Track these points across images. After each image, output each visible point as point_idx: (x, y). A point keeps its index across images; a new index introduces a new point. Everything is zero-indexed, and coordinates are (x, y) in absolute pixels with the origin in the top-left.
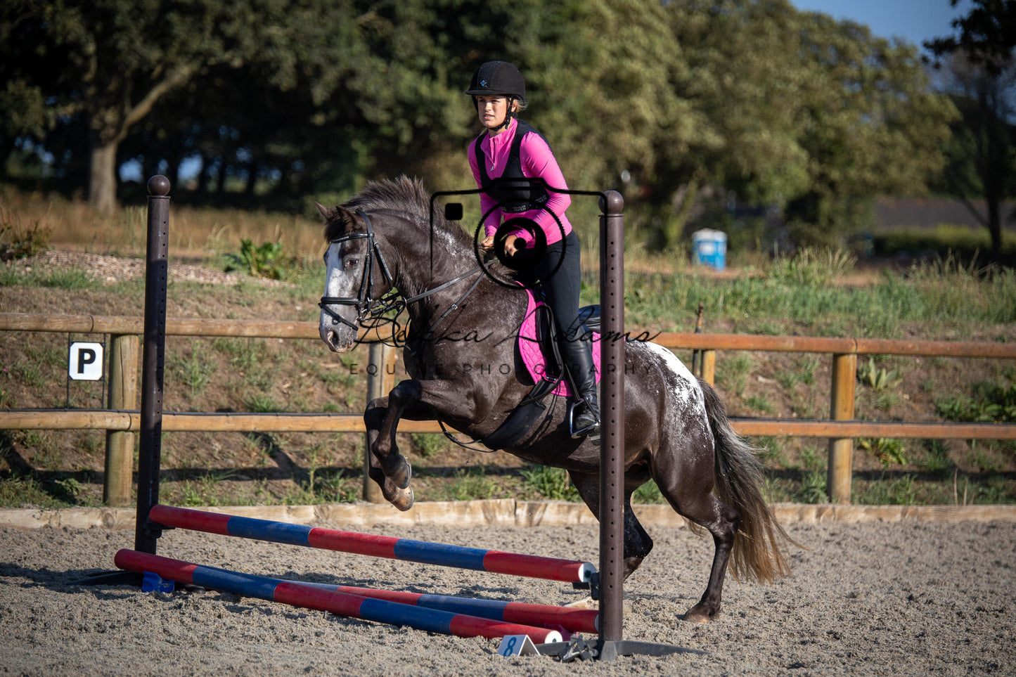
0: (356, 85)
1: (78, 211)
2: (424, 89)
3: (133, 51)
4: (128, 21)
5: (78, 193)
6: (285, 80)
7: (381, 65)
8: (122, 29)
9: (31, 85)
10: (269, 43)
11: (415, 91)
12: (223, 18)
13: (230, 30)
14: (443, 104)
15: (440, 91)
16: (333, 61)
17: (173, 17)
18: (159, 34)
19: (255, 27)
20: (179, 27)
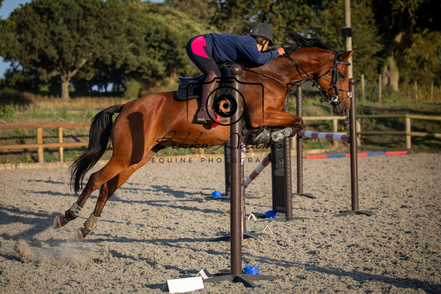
0: (129, 62)
1: (57, 100)
2: (152, 62)
3: (69, 58)
4: (67, 50)
5: (58, 96)
6: (109, 62)
7: (135, 57)
8: (66, 53)
9: (44, 68)
10: (104, 53)
11: (149, 62)
13: (93, 50)
14: (157, 66)
15: (156, 62)
16: (122, 56)
17: (78, 48)
18: (75, 54)
20: (80, 51)
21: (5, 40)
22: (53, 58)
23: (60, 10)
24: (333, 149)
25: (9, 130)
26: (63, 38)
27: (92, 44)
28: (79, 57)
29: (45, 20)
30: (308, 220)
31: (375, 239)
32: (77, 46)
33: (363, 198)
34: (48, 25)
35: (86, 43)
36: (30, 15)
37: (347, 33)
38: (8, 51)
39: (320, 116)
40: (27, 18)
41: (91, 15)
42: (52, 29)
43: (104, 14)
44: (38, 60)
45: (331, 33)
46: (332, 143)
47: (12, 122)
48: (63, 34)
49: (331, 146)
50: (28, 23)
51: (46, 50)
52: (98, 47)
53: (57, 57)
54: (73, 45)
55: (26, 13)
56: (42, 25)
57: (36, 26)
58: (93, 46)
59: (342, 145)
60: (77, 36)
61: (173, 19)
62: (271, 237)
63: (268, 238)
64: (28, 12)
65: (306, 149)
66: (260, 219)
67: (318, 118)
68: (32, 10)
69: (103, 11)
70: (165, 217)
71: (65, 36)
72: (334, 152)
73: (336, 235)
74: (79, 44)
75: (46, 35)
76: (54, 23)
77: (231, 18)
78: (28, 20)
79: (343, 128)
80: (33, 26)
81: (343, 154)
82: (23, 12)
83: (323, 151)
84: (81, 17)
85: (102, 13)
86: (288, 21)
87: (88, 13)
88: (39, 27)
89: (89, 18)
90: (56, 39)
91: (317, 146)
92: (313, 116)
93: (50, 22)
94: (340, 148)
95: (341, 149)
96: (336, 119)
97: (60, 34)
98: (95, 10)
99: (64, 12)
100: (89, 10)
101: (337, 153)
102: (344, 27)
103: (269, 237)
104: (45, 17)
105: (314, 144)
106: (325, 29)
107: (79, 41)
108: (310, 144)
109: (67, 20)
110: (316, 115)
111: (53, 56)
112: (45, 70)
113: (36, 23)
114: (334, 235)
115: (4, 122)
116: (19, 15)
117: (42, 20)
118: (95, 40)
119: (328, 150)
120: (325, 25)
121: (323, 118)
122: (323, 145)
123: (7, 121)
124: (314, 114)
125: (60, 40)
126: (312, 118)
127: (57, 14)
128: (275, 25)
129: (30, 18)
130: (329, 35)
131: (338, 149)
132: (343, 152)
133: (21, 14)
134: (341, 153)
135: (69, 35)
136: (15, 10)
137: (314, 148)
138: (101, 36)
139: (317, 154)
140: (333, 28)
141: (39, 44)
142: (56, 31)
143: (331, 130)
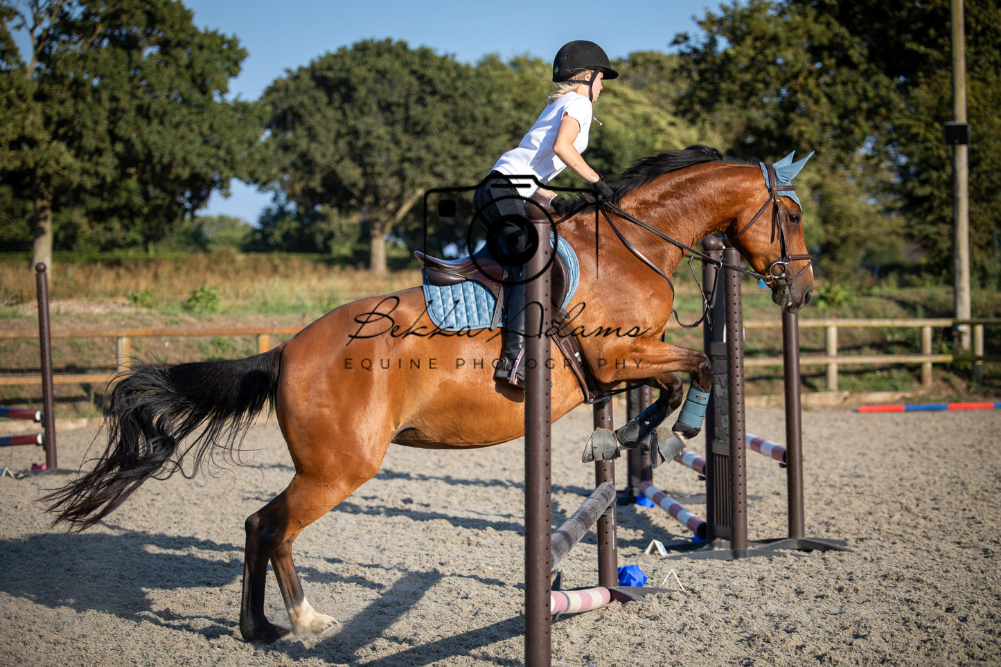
1: (361, 275)
3: (386, 185)
4: (383, 169)
5: (361, 265)
8: (380, 174)
9: (333, 206)
10: (462, 175)
12: (434, 164)
13: (440, 169)
17: (406, 165)
18: (401, 175)
19: (453, 167)
20: (410, 170)
21: (246, 146)
22: (354, 185)
23: (370, 83)
24: (921, 392)
25: (201, 339)
26: (373, 141)
27: (436, 155)
28: (408, 183)
29: (337, 104)
30: (782, 558)
31: (912, 609)
32: (403, 160)
33: (933, 509)
34: (345, 115)
35: (423, 153)
36: (305, 92)
37: (956, 135)
38: (252, 167)
39: (895, 317)
40: (299, 98)
41: (434, 93)
42: (352, 122)
43: (461, 91)
44: (319, 190)
45: (931, 136)
46: (920, 379)
47: (210, 320)
48: (375, 134)
49: (916, 385)
50: (302, 111)
51: (339, 169)
52: (450, 162)
53: (361, 183)
54: (395, 155)
55: (298, 89)
56: (330, 113)
57: (318, 117)
58: (438, 160)
59: (941, 383)
60: (405, 139)
61: (614, 105)
62: (674, 597)
63: (668, 600)
64: (303, 87)
65: (860, 392)
66: (674, 553)
67: (888, 323)
68: (312, 84)
69: (459, 84)
70: (466, 542)
71: (379, 137)
72: (923, 399)
73: (827, 597)
74: (409, 155)
75: (339, 135)
76: (356, 111)
77: (718, 101)
78: (302, 105)
79: (944, 346)
80: (311, 115)
81: (942, 404)
82: (292, 86)
83: (898, 396)
84: (413, 99)
85: (456, 89)
86: (841, 111)
87: (428, 89)
88: (324, 117)
89: (429, 99)
90: (360, 143)
91: (886, 384)
92: (879, 317)
93: (347, 106)
94: (936, 390)
95: (939, 393)
96: (927, 326)
97: (368, 133)
98: (443, 82)
99: (379, 86)
100: (430, 82)
101: (928, 400)
102: (951, 123)
103: (670, 598)
104: (336, 96)
105: (877, 380)
106: (919, 129)
107: (409, 149)
108: (869, 379)
109: (383, 104)
110: (885, 317)
111: (352, 180)
112: (335, 211)
113: (319, 110)
114: (822, 597)
115: (193, 320)
116: (282, 93)
117: (330, 103)
118: (443, 148)
119: (908, 395)
120: (919, 120)
121: (899, 323)
122: (898, 383)
123: (200, 319)
124: (881, 314)
125: (368, 146)
126: (875, 323)
127: (362, 92)
128: (812, 120)
129: (305, 99)
130: (926, 140)
131: (931, 393)
132: (944, 400)
133: (287, 89)
134: (937, 401)
135: (388, 137)
136: (276, 82)
137: (878, 389)
138: (456, 139)
139: (884, 403)
140: (937, 125)
141: (324, 155)
142: (361, 127)
143: (919, 351)
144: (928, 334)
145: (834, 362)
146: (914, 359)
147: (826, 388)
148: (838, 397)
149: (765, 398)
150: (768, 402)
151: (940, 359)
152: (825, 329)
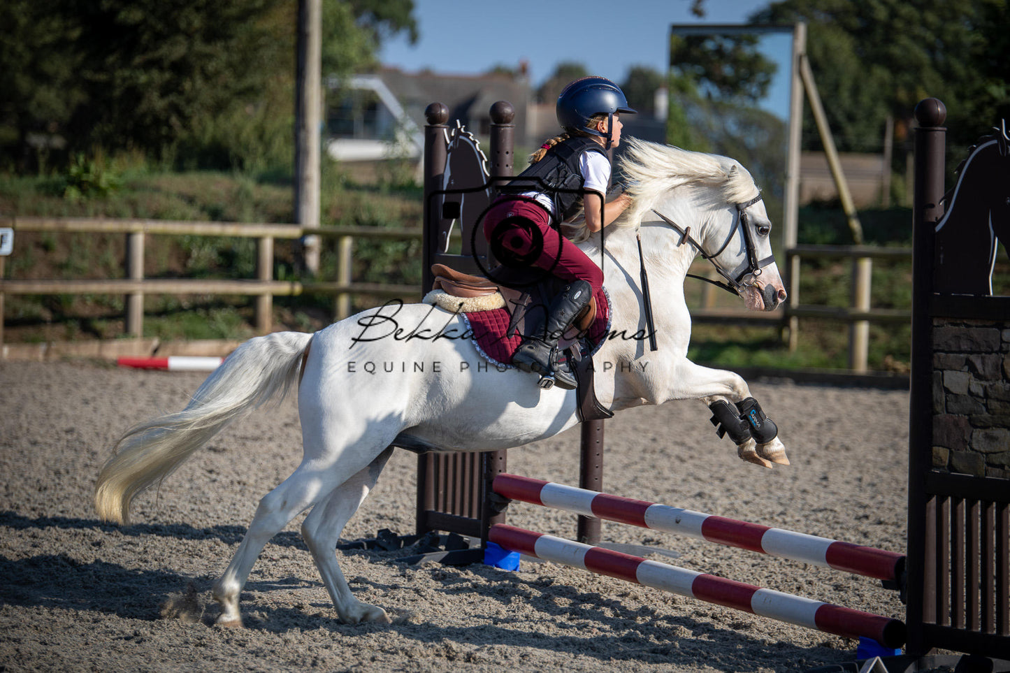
49: (248, 330)
67: (216, 229)
91: (205, 328)
96: (268, 236)
122: (224, 328)
126: (198, 228)
137: (195, 336)
143: (255, 276)
144: (268, 248)
145: (140, 290)
146: (249, 288)
147: (127, 331)
148: (146, 348)
149: (42, 348)
150: (47, 353)
151: (284, 288)
152: (129, 235)
